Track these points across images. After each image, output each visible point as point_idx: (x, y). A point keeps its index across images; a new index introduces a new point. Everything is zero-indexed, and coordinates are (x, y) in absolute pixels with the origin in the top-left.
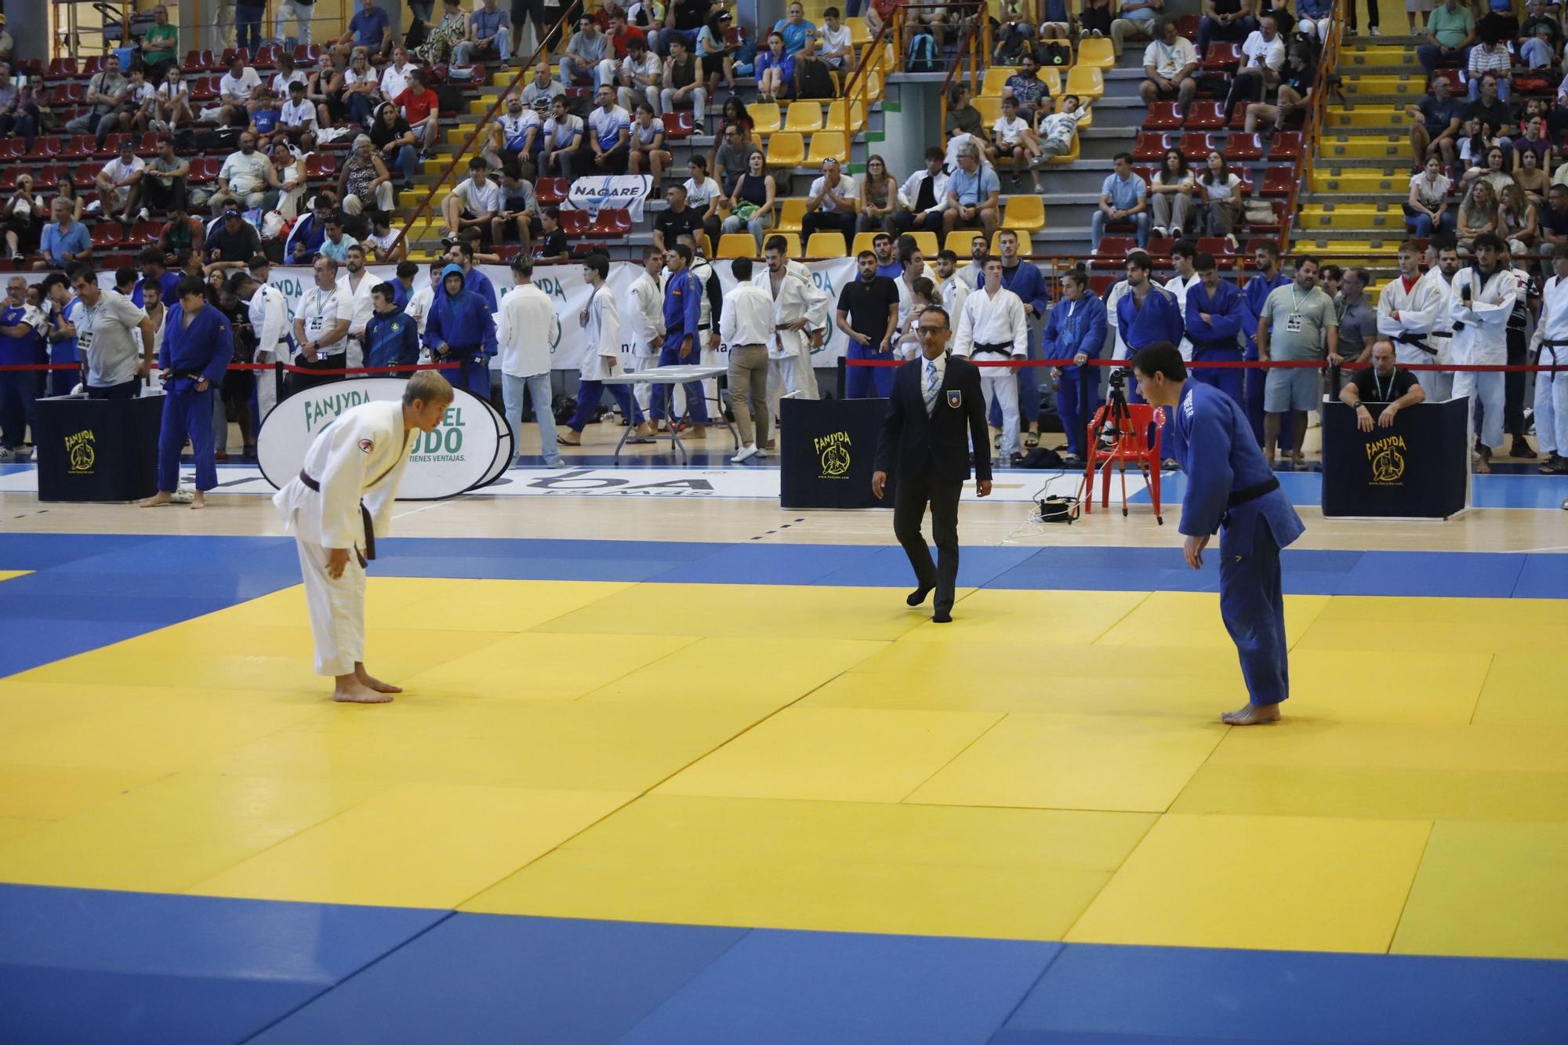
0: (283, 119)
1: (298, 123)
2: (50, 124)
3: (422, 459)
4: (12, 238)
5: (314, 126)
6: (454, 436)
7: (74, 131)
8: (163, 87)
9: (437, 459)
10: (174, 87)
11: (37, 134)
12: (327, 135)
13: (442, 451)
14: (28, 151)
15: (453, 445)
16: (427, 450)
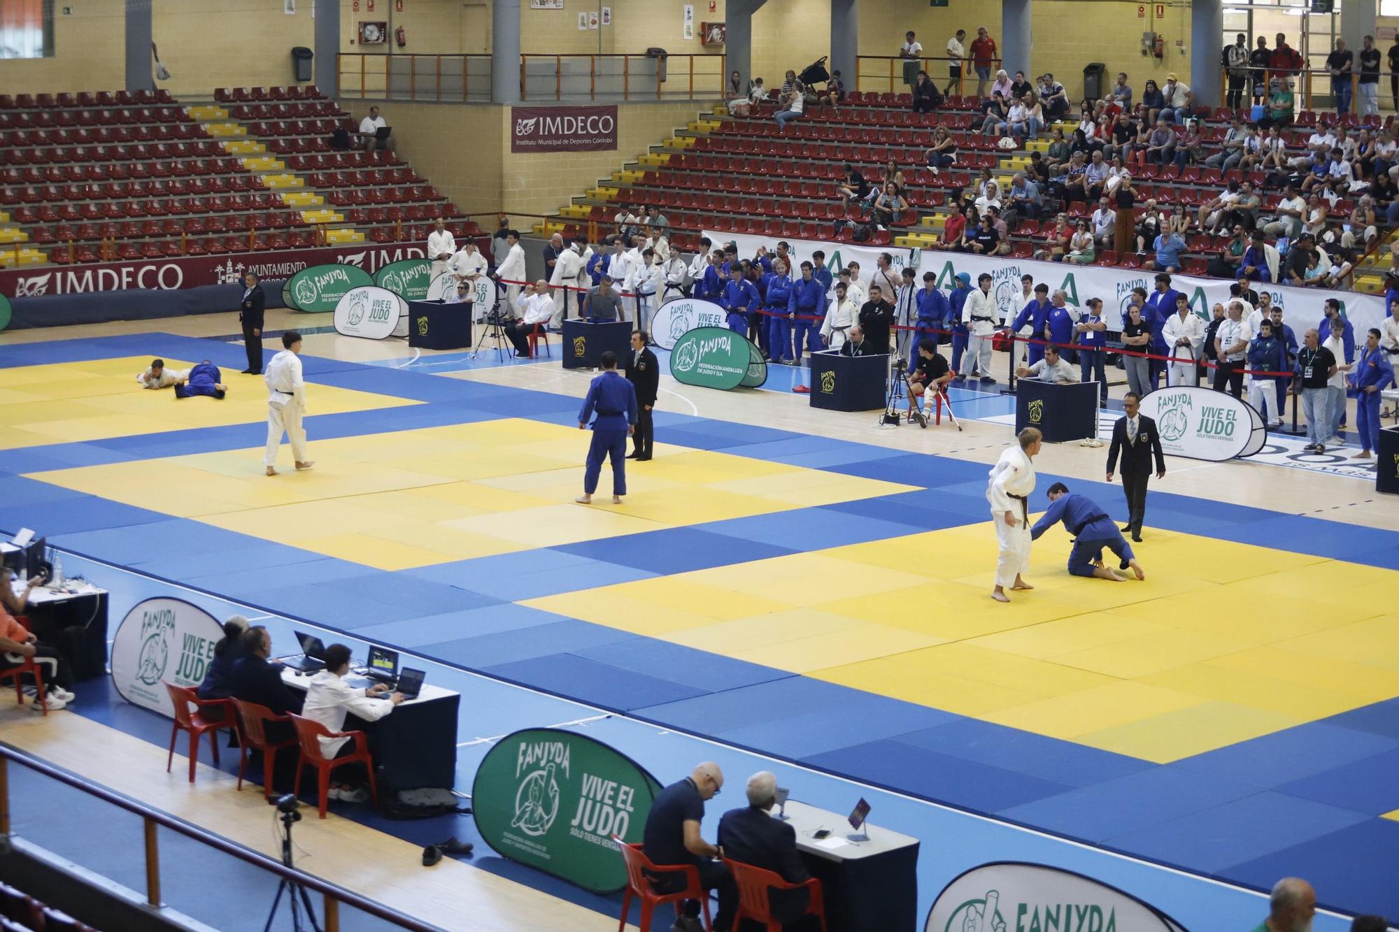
0: (1331, 172)
1: (1338, 176)
2: (1197, 157)
3: (1212, 437)
4: (1140, 240)
5: (1350, 179)
6: (1230, 426)
7: (1210, 164)
8: (1268, 141)
9: (1220, 438)
10: (1274, 142)
11: (1188, 162)
12: (1356, 185)
13: (1223, 434)
14: (1180, 175)
15: (1229, 432)
16: (1216, 433)
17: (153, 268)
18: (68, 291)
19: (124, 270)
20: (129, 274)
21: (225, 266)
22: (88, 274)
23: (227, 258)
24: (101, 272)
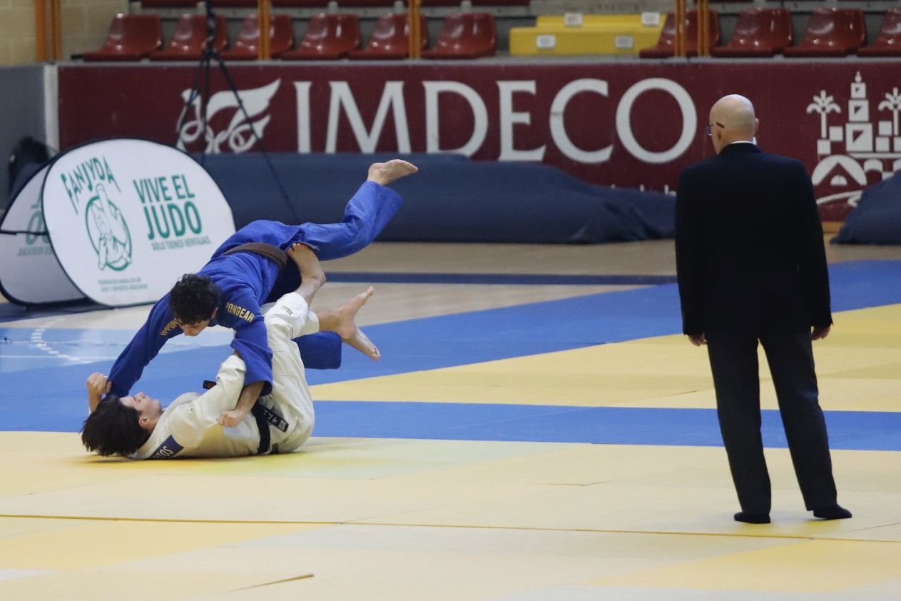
17: (601, 87)
18: (331, 147)
19: (507, 89)
20: (520, 101)
21: (843, 97)
22: (394, 92)
23: (852, 69)
24: (433, 90)
